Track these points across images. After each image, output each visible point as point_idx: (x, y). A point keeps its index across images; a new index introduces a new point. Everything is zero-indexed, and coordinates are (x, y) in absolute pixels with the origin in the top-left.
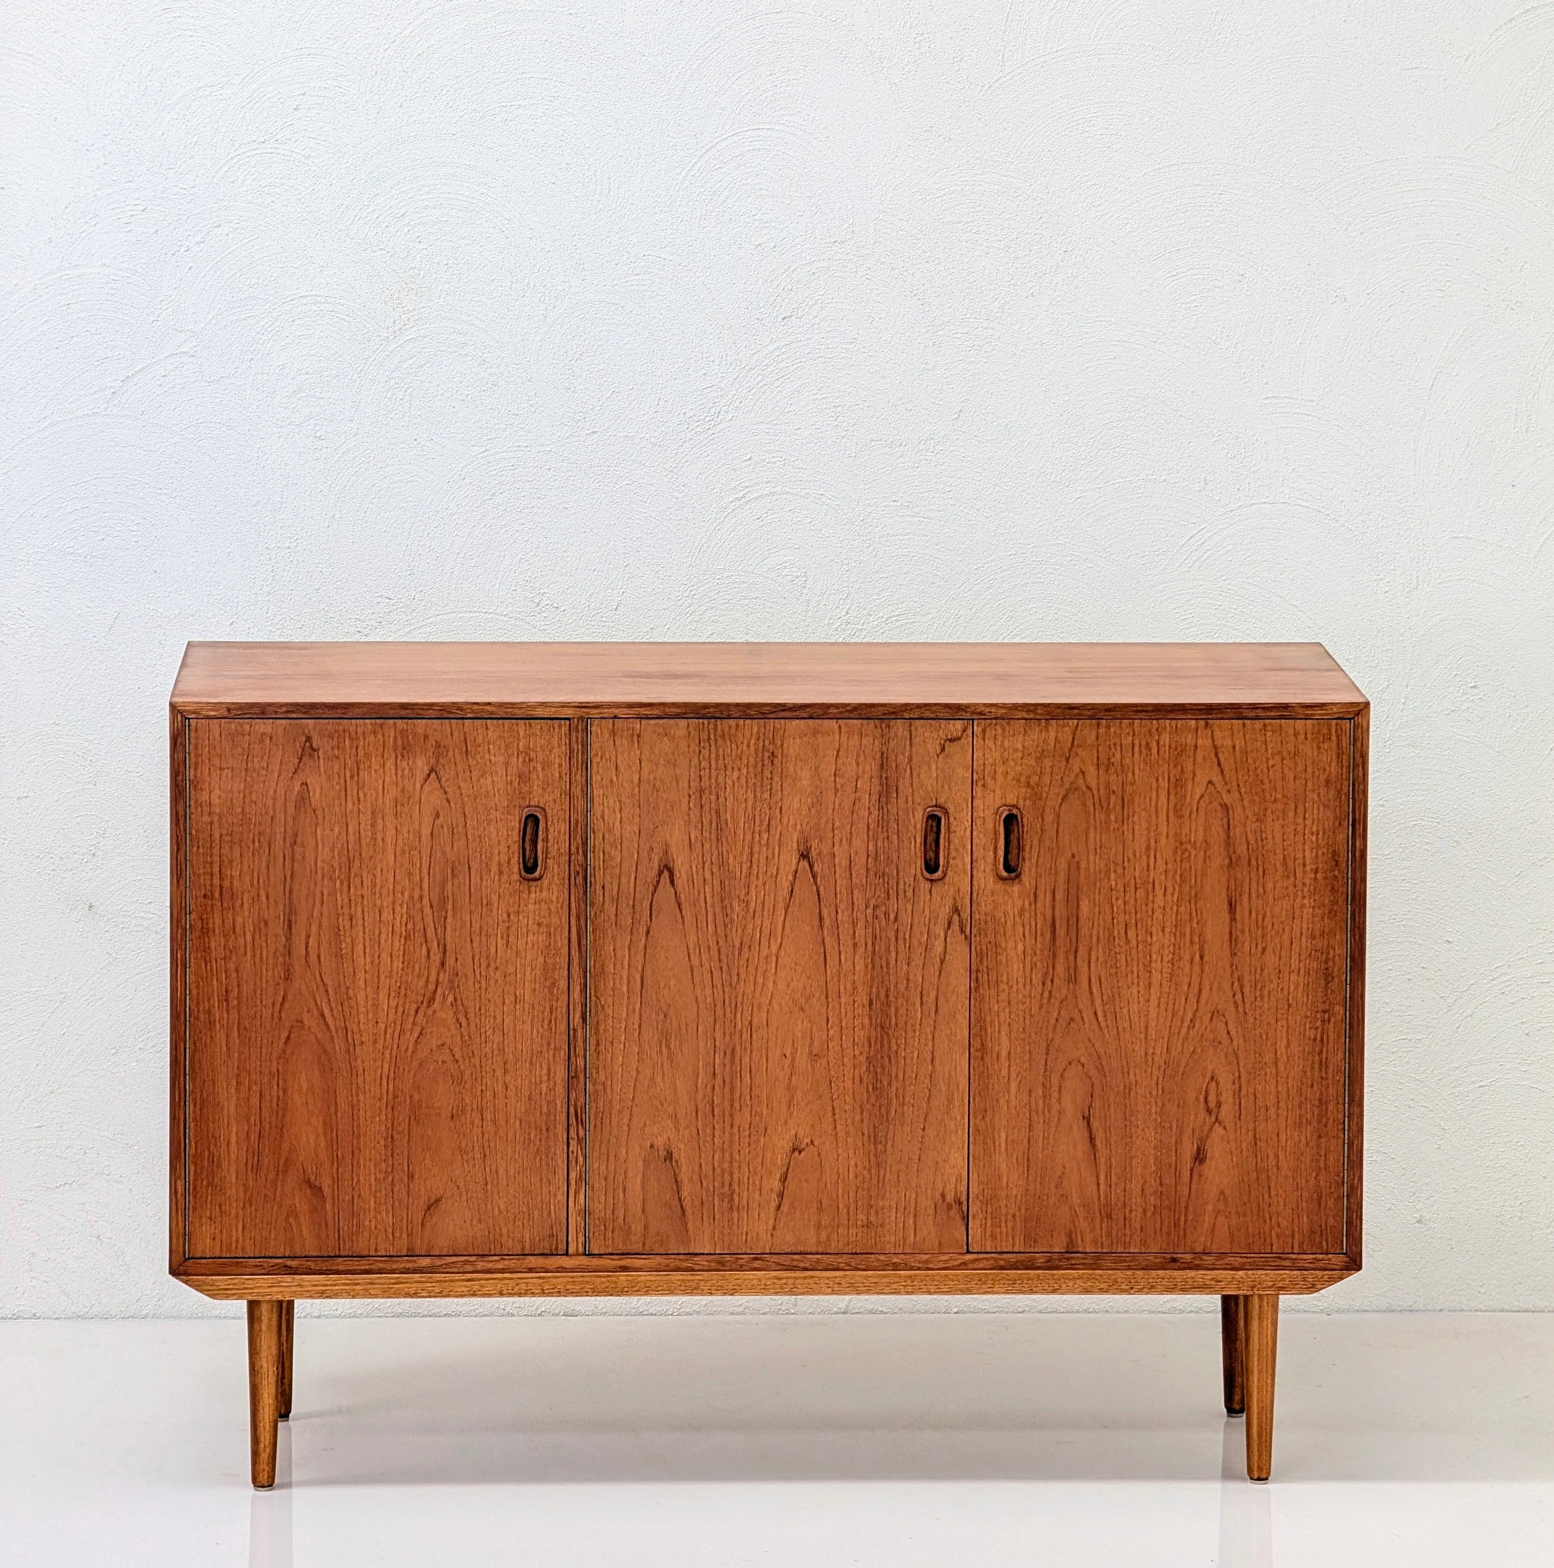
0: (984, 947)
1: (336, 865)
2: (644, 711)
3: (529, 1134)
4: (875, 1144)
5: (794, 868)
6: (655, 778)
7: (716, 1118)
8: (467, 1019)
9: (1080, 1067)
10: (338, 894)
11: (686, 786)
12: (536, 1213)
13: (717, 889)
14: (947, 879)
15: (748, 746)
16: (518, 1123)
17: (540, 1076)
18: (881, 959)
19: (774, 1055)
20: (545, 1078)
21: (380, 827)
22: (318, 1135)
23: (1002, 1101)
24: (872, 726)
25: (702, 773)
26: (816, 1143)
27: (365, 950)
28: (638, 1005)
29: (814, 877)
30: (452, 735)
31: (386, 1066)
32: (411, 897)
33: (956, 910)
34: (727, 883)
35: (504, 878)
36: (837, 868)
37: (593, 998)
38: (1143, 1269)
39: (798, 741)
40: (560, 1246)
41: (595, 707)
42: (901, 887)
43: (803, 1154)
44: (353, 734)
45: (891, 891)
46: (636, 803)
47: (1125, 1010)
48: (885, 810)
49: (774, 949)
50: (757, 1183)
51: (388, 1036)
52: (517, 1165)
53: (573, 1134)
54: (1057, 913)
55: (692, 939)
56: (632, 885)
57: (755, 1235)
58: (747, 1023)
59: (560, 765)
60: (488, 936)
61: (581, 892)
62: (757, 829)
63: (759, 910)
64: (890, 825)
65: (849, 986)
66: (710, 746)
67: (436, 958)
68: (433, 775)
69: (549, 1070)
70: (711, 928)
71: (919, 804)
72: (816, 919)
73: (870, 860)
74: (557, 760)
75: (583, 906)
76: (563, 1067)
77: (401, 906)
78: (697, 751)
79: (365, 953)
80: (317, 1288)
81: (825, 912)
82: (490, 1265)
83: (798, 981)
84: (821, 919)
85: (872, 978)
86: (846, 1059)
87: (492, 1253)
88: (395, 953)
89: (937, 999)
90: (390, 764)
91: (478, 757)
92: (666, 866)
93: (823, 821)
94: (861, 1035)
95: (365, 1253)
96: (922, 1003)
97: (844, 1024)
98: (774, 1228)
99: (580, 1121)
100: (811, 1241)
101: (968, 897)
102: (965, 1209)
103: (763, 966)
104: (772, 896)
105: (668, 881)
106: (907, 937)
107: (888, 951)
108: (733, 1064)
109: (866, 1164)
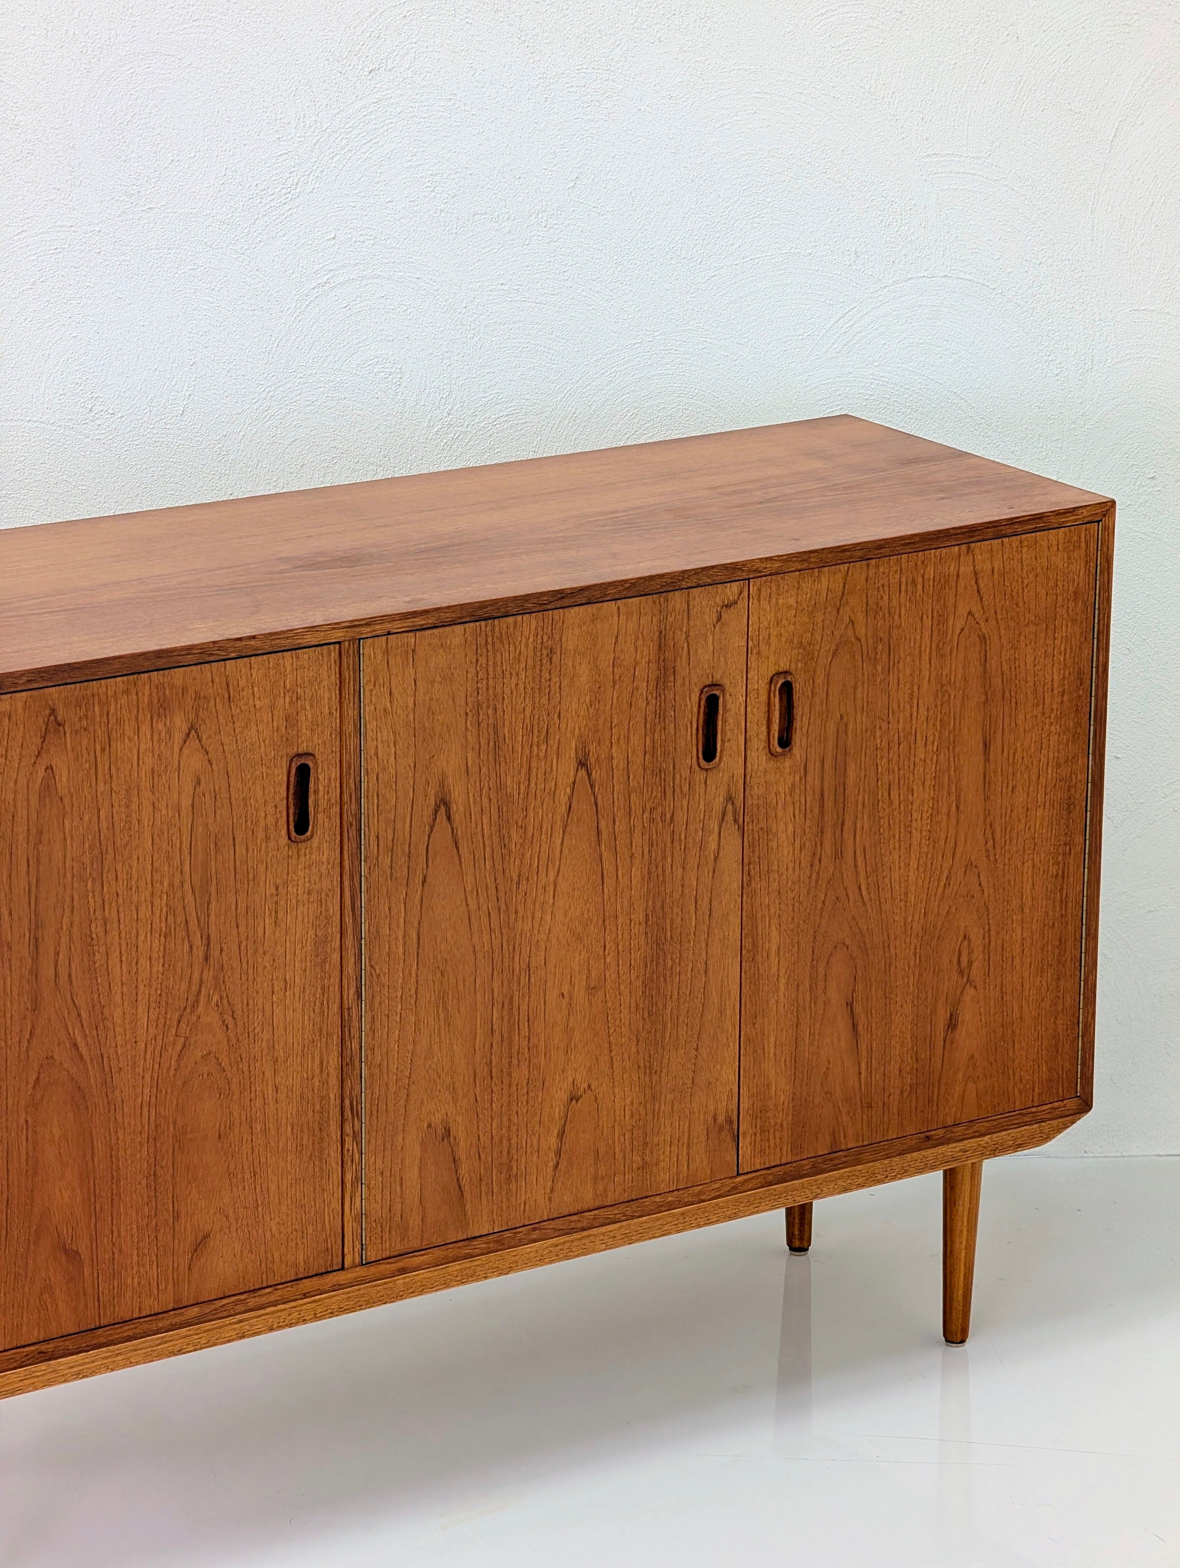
0: (756, 836)
1: (87, 861)
2: (420, 621)
3: (302, 1140)
4: (650, 1075)
5: (572, 779)
6: (431, 699)
7: (494, 1079)
8: (235, 1019)
9: (845, 949)
10: (90, 895)
11: (463, 704)
12: (310, 1228)
13: (495, 817)
14: (724, 765)
15: (527, 645)
16: (289, 1128)
17: (313, 1071)
18: (657, 867)
19: (553, 995)
20: (317, 1071)
21: (134, 807)
22: (73, 1190)
23: (772, 1002)
24: (650, 602)
25: (479, 685)
26: (593, 1087)
27: (121, 958)
28: (415, 967)
29: (592, 786)
30: (213, 682)
31: (147, 1091)
32: (171, 885)
33: (730, 799)
34: (505, 809)
35: (272, 844)
36: (615, 771)
37: (368, 968)
38: (900, 1154)
39: (577, 631)
40: (335, 1261)
41: (367, 625)
42: (677, 782)
43: (580, 1102)
44: (103, 698)
45: (668, 788)
46: (412, 732)
47: (887, 880)
48: (663, 697)
49: (552, 875)
50: (535, 1143)
51: (149, 1055)
52: (289, 1178)
53: (348, 1129)
54: (826, 784)
55: (469, 879)
56: (407, 828)
57: (533, 1203)
58: (524, 966)
59: (330, 699)
60: (255, 917)
61: (355, 846)
62: (535, 740)
63: (537, 833)
64: (667, 714)
65: (626, 904)
66: (488, 651)
67: (199, 953)
68: (193, 733)
69: (322, 1063)
70: (489, 864)
71: (696, 685)
72: (594, 833)
73: (647, 757)
74: (327, 695)
75: (357, 863)
76: (336, 1054)
77: (161, 897)
78: (474, 660)
79: (121, 961)
80: (73, 1370)
81: (603, 825)
82: (264, 1300)
83: (576, 908)
84: (599, 833)
85: (648, 893)
86: (622, 987)
87: (265, 1285)
88: (155, 955)
89: (711, 902)
90: (145, 729)
91: (242, 703)
92: (442, 800)
93: (601, 721)
94: (637, 956)
95: (127, 1317)
96: (696, 909)
97: (620, 947)
98: (552, 1190)
99: (356, 1114)
100: (588, 1197)
101: (742, 782)
102: (735, 1127)
103: (541, 898)
104: (550, 815)
105: (445, 818)
106: (683, 837)
107: (664, 857)
108: (511, 1015)
109: (642, 1099)
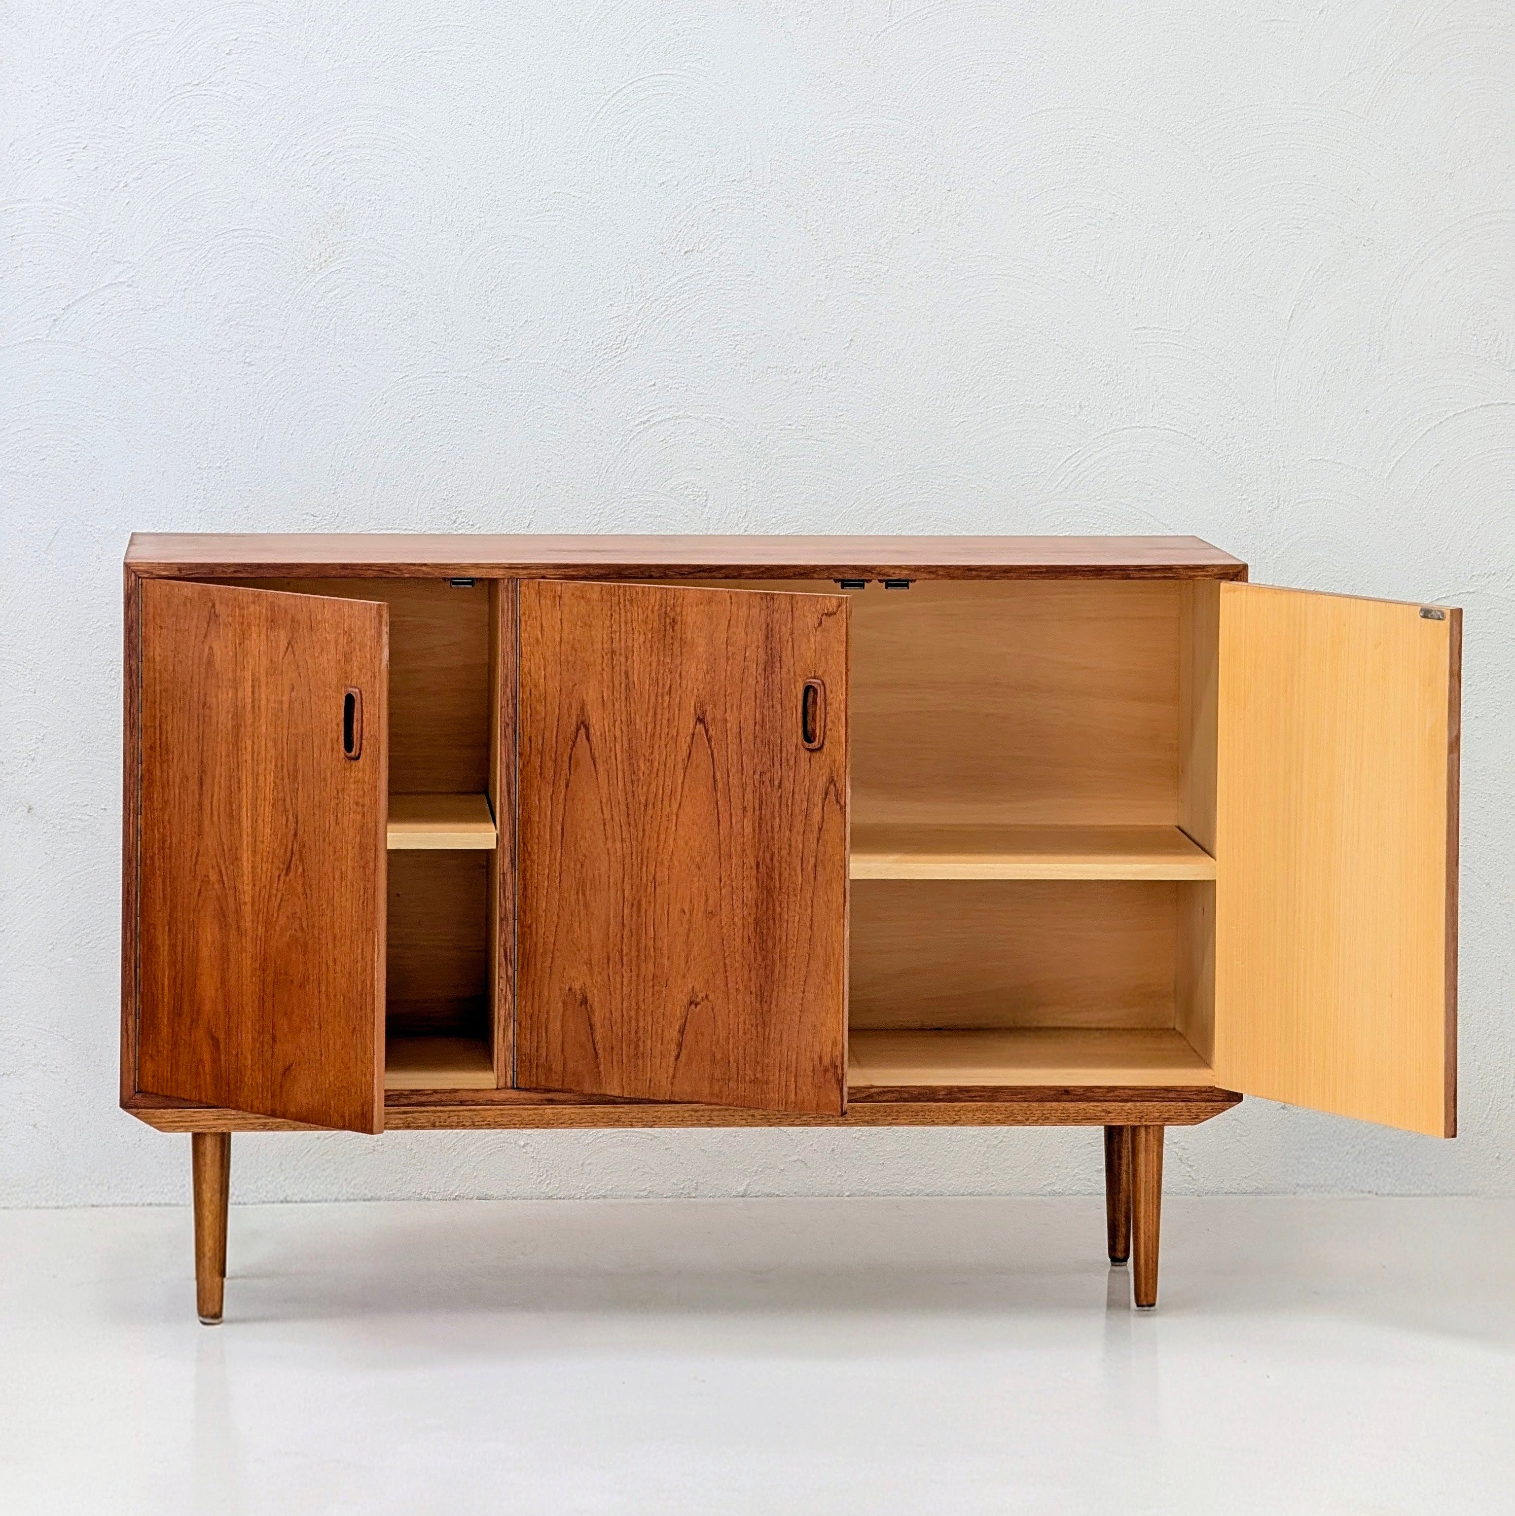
4: (761, 1002)
5: (691, 731)
6: (574, 639)
7: (625, 966)
11: (600, 647)
13: (626, 745)
14: (825, 749)
15: (653, 611)
18: (766, 823)
19: (675, 909)
24: (758, 598)
25: (613, 636)
26: (710, 998)
28: (559, 854)
29: (709, 740)
33: (834, 780)
36: (729, 732)
37: (522, 845)
39: (695, 609)
41: (524, 568)
42: (784, 754)
43: (699, 1007)
45: (775, 758)
46: (558, 662)
48: (770, 679)
49: (675, 807)
50: (660, 1031)
53: (504, 970)
55: (605, 793)
56: (554, 739)
57: (656, 1083)
58: (651, 878)
61: (510, 742)
62: (660, 691)
63: (662, 768)
64: (774, 694)
65: (739, 848)
66: (620, 610)
70: (621, 784)
71: (800, 676)
72: (711, 780)
73: (757, 728)
75: (512, 757)
78: (609, 616)
81: (718, 776)
83: (695, 841)
84: (714, 781)
86: (735, 919)
89: (815, 866)
92: (583, 722)
93: (716, 688)
94: (750, 896)
96: (802, 870)
97: (735, 884)
98: (674, 1077)
99: (509, 961)
100: (705, 1092)
101: (843, 768)
102: (840, 1073)
103: (665, 823)
104: (673, 757)
105: (584, 737)
106: (790, 803)
107: (773, 817)
108: (639, 916)
109: (754, 1022)
